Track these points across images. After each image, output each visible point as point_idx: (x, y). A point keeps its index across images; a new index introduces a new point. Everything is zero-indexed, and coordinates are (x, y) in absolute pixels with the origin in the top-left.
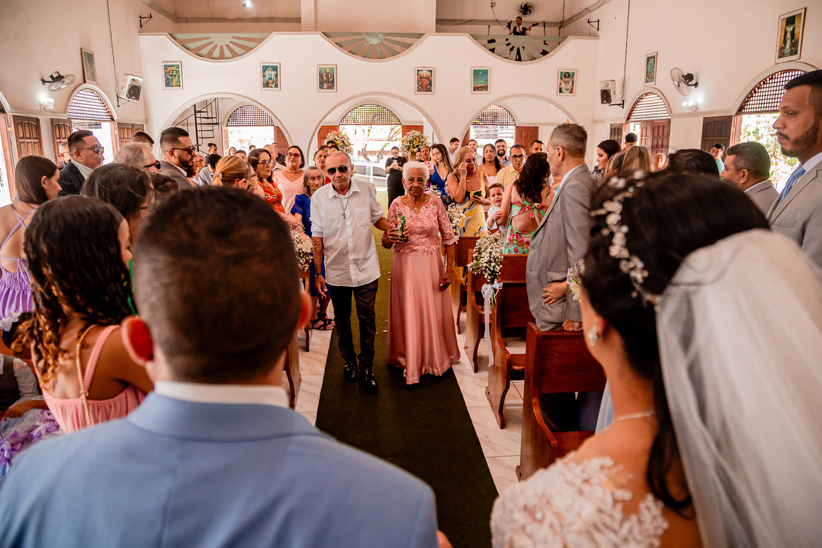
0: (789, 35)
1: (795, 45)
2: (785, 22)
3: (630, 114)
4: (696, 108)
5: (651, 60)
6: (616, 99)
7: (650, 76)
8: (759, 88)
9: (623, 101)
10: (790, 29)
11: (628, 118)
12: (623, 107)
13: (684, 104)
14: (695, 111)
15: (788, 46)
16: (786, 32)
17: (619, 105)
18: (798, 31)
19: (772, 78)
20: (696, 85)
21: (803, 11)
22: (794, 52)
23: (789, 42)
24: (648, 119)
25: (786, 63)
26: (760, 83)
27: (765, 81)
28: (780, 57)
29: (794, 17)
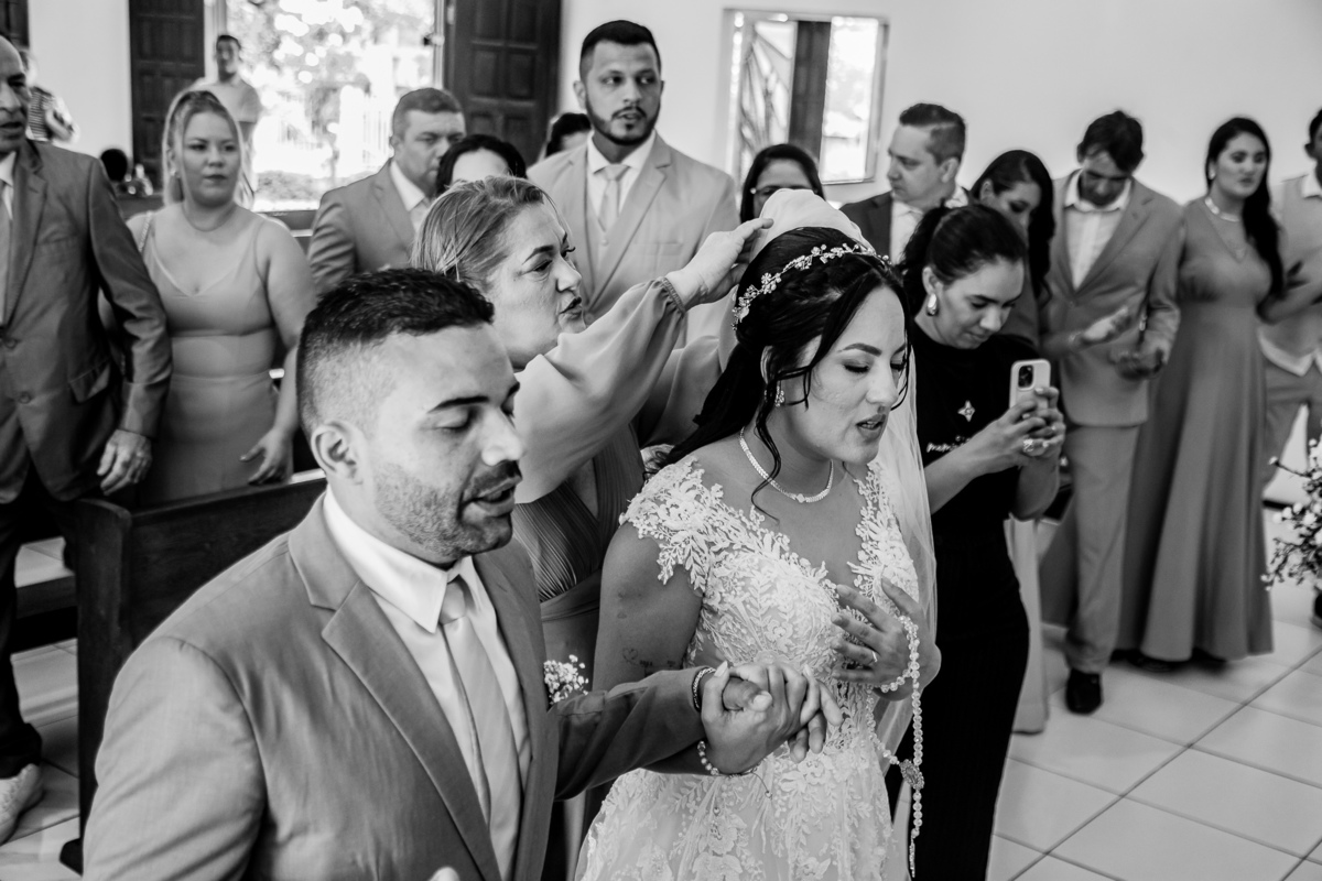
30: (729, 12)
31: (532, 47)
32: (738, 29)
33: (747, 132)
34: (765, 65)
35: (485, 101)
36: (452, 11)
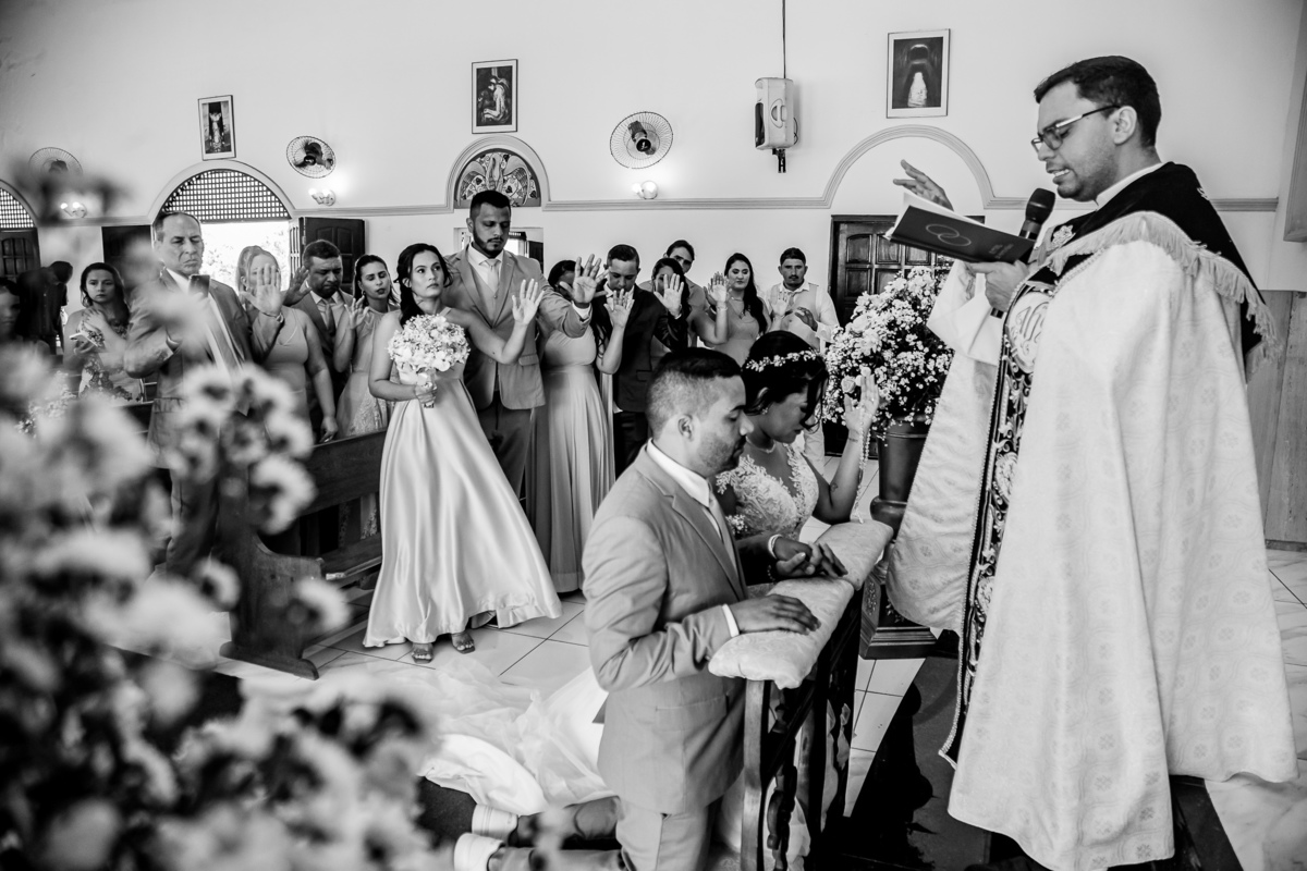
0: (215, 126)
1: (225, 138)
2: (207, 108)
4: (85, 214)
8: (182, 190)
10: (216, 118)
13: (63, 206)
14: (82, 218)
15: (217, 139)
16: (211, 122)
18: (227, 122)
19: (199, 178)
21: (229, 99)
22: (226, 148)
23: (217, 134)
25: (218, 160)
26: (183, 184)
27: (189, 181)
28: (207, 152)
29: (219, 104)
30: (458, 230)
32: (463, 239)
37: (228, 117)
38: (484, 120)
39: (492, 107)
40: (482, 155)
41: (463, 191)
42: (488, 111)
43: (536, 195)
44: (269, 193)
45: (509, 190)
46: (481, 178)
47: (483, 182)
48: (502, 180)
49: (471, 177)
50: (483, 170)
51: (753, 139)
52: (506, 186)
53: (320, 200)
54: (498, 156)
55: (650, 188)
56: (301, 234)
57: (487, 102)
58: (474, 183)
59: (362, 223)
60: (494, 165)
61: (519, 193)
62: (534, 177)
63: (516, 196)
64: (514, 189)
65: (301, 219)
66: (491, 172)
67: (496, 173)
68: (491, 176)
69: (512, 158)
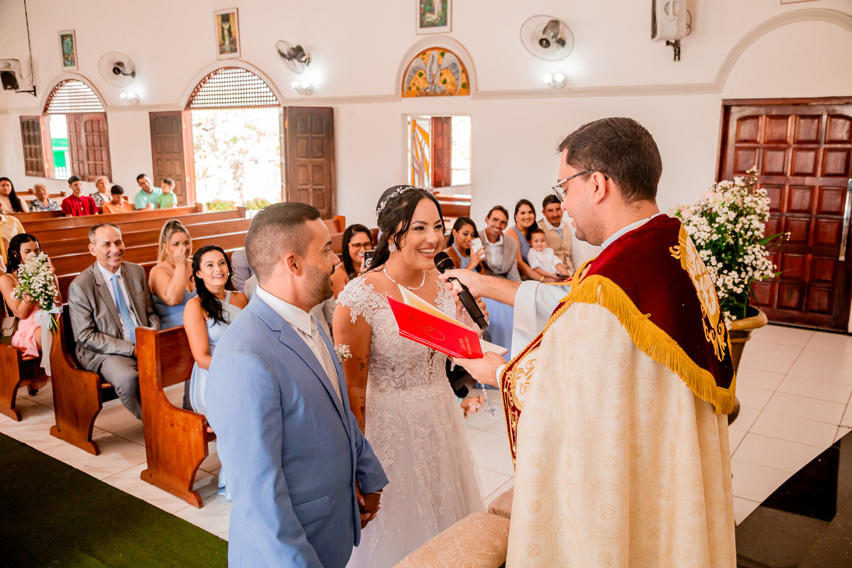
0: (226, 32)
1: (233, 42)
2: (220, 18)
3: (47, 105)
4: (138, 100)
5: (67, 40)
6: (24, 83)
7: (68, 57)
8: (204, 83)
9: (34, 87)
10: (226, 26)
11: (46, 109)
12: (35, 95)
13: (123, 96)
14: (136, 105)
15: (227, 43)
16: (223, 29)
17: (30, 92)
18: (234, 29)
19: (216, 74)
20: (133, 74)
21: (235, 11)
22: (234, 50)
23: (227, 39)
24: (74, 111)
25: (228, 59)
26: (204, 78)
27: (209, 76)
28: (221, 53)
29: (228, 15)
30: (405, 115)
31: (323, 136)
32: (409, 123)
33: (415, 165)
34: (420, 137)
35: (303, 159)
36: (287, 122)
37: (235, 26)
38: (425, 23)
39: (432, 11)
40: (424, 53)
41: (408, 83)
42: (428, 15)
43: (466, 86)
44: (265, 85)
45: (445, 82)
46: (422, 72)
47: (424, 76)
48: (439, 74)
49: (414, 71)
50: (424, 65)
51: (650, 33)
52: (442, 78)
53: (301, 91)
54: (436, 53)
55: (559, 79)
56: (285, 120)
57: (428, 8)
58: (417, 76)
59: (331, 110)
60: (433, 61)
61: (453, 84)
62: (464, 71)
63: (450, 87)
64: (448, 81)
65: (285, 108)
66: (431, 67)
67: (435, 68)
68: (431, 71)
69: (447, 55)
